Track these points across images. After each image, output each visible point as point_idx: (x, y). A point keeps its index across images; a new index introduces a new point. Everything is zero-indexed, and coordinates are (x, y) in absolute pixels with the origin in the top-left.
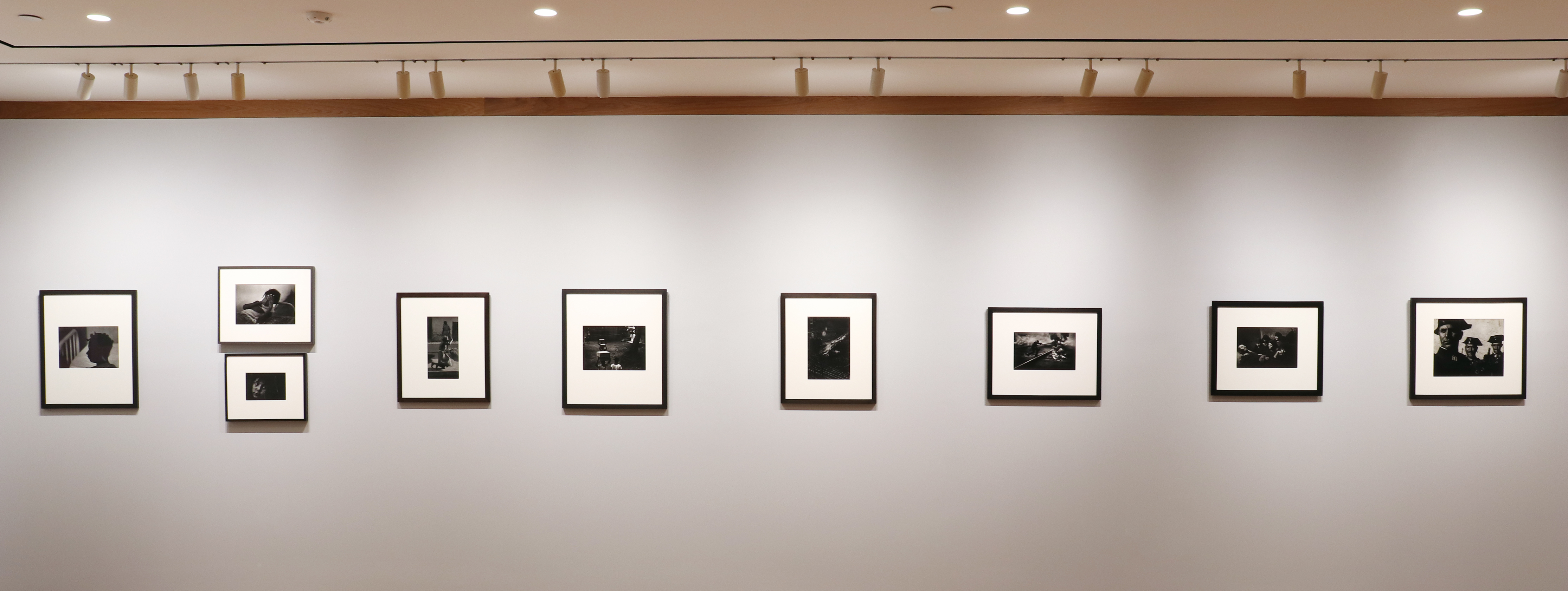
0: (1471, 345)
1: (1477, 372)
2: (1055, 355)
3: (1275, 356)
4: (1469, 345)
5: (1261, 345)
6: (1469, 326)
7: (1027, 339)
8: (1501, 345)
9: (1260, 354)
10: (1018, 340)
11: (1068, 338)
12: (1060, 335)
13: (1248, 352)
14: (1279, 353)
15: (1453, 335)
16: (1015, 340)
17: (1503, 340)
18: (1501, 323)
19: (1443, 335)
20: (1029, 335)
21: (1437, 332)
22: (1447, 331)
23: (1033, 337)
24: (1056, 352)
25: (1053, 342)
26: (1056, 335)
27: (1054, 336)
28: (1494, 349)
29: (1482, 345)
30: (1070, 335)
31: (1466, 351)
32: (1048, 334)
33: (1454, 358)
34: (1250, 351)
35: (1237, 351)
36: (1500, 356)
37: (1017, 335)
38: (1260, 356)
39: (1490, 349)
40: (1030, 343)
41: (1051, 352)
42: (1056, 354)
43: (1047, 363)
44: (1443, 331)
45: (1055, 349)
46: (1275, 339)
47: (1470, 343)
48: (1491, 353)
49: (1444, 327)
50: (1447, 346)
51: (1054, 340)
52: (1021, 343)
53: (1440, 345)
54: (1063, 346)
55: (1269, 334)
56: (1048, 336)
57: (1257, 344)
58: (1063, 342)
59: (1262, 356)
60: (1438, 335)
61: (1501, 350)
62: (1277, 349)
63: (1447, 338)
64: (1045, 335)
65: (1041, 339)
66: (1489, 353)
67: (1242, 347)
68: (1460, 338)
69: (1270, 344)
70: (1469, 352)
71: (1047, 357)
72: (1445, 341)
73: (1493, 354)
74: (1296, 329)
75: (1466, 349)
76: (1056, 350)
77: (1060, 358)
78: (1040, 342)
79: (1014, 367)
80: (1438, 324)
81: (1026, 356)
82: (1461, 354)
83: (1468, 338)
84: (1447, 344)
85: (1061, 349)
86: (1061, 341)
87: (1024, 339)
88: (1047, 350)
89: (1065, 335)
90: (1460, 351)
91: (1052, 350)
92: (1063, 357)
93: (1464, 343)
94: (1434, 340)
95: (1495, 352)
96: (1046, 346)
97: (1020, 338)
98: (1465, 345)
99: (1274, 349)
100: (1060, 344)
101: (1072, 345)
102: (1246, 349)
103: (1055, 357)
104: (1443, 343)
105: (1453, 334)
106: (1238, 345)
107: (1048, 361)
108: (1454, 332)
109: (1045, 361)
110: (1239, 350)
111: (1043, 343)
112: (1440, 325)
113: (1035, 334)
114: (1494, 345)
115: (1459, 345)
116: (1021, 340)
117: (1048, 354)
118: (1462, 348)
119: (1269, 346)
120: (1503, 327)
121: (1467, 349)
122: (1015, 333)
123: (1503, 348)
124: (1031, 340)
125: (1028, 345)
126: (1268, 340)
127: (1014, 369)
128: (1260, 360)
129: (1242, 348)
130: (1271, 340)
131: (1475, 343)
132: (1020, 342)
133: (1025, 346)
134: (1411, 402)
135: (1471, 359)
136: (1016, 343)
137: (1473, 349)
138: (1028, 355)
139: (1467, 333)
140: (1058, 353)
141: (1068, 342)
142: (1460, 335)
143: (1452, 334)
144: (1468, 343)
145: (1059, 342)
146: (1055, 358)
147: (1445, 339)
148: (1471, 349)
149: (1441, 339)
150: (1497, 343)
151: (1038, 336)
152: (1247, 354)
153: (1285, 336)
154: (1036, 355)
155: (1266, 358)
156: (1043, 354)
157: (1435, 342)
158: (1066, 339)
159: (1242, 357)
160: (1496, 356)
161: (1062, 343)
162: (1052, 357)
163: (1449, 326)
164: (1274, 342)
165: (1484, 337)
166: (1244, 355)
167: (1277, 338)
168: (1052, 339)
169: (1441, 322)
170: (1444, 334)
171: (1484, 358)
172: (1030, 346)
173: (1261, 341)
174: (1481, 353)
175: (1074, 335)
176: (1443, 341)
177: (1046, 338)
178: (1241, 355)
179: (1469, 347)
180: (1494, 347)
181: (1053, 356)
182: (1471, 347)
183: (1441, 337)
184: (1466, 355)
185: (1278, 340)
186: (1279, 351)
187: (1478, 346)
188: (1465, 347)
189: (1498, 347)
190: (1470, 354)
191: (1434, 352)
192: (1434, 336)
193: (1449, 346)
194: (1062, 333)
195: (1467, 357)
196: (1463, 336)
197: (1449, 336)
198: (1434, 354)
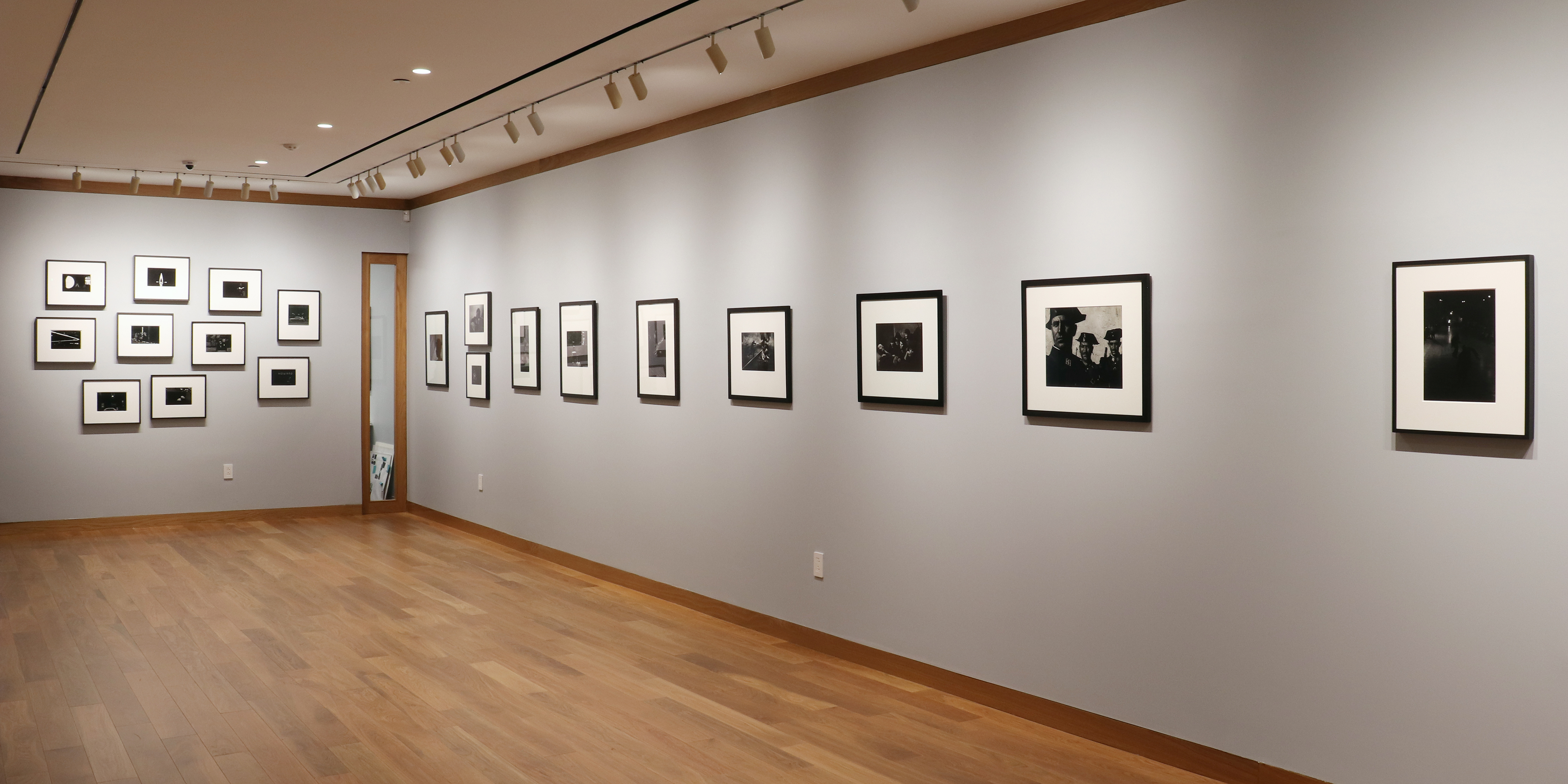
0: (1086, 344)
1: (1093, 381)
2: (764, 356)
3: (905, 358)
4: (1083, 344)
5: (894, 344)
6: (1083, 318)
8: (1120, 344)
9: (893, 356)
10: (744, 341)
11: (770, 338)
12: (766, 335)
13: (885, 353)
14: (908, 354)
15: (1066, 330)
17: (1121, 337)
18: (1118, 311)
19: (1055, 329)
20: (749, 336)
21: (1049, 326)
22: (1060, 324)
23: (752, 337)
24: (764, 353)
25: (762, 343)
26: (764, 335)
27: (762, 335)
28: (1111, 349)
29: (1098, 343)
30: (771, 334)
31: (1081, 352)
33: (1068, 362)
35: (877, 352)
36: (1118, 359)
37: (743, 335)
38: (894, 357)
39: (1106, 349)
40: (749, 344)
44: (1056, 324)
45: (763, 349)
46: (905, 337)
47: (1084, 340)
48: (1108, 356)
49: (1057, 319)
50: (1061, 345)
52: (745, 344)
53: (1052, 344)
54: (768, 346)
55: (900, 331)
56: (759, 336)
57: (891, 344)
58: (768, 342)
60: (1051, 330)
62: (906, 349)
63: (1060, 334)
65: (756, 340)
66: (1106, 355)
67: (880, 347)
68: (1074, 334)
69: (901, 343)
70: (1084, 353)
71: (759, 358)
73: (1110, 357)
74: (922, 324)
75: (1080, 349)
77: (766, 358)
78: (755, 342)
79: (743, 367)
80: (1049, 315)
82: (1076, 357)
83: (1082, 334)
84: (1060, 342)
85: (767, 350)
86: (766, 341)
87: (747, 339)
88: (760, 351)
89: (769, 335)
90: (1074, 352)
92: (768, 357)
93: (1077, 340)
94: (1046, 336)
95: (1112, 353)
96: (759, 346)
97: (744, 338)
98: (1079, 343)
99: (904, 350)
100: (766, 344)
101: (772, 345)
102: (883, 349)
104: (1056, 340)
106: (877, 345)
107: (760, 362)
108: (1066, 326)
110: (878, 350)
111: (757, 344)
112: (1052, 318)
114: (1112, 344)
115: (1073, 344)
117: (760, 355)
118: (1076, 347)
119: (900, 345)
120: (1121, 316)
121: (1082, 349)
122: (742, 333)
123: (1122, 347)
124: (750, 341)
126: (900, 338)
127: (743, 370)
128: (894, 362)
129: (880, 349)
131: (1089, 340)
134: (1028, 419)
135: (1086, 364)
136: (743, 343)
137: (1088, 350)
138: (749, 356)
139: (1082, 327)
141: (771, 342)
142: (1074, 330)
143: (1065, 328)
144: (1082, 341)
146: (763, 359)
147: (1056, 335)
148: (1086, 350)
150: (1114, 341)
151: (754, 336)
152: (884, 355)
153: (913, 333)
154: (754, 356)
155: (898, 360)
156: (757, 354)
157: (1047, 340)
159: (881, 359)
160: (1113, 359)
162: (761, 357)
163: (1061, 317)
164: (904, 341)
165: (1100, 334)
166: (882, 356)
167: (906, 335)
168: (762, 339)
169: (1054, 312)
170: (1057, 328)
171: (1100, 361)
172: (750, 347)
173: (893, 340)
174: (1098, 353)
176: (1055, 339)
178: (880, 356)
179: (1083, 346)
180: (1112, 346)
183: (1053, 333)
184: (1081, 358)
185: (907, 339)
186: (908, 352)
187: (1093, 345)
188: (1080, 346)
189: (1116, 346)
190: (1085, 356)
191: (1046, 353)
192: (1046, 332)
193: (1062, 346)
194: (767, 333)
195: (1082, 362)
196: (1077, 332)
197: (1062, 332)
198: (1047, 356)
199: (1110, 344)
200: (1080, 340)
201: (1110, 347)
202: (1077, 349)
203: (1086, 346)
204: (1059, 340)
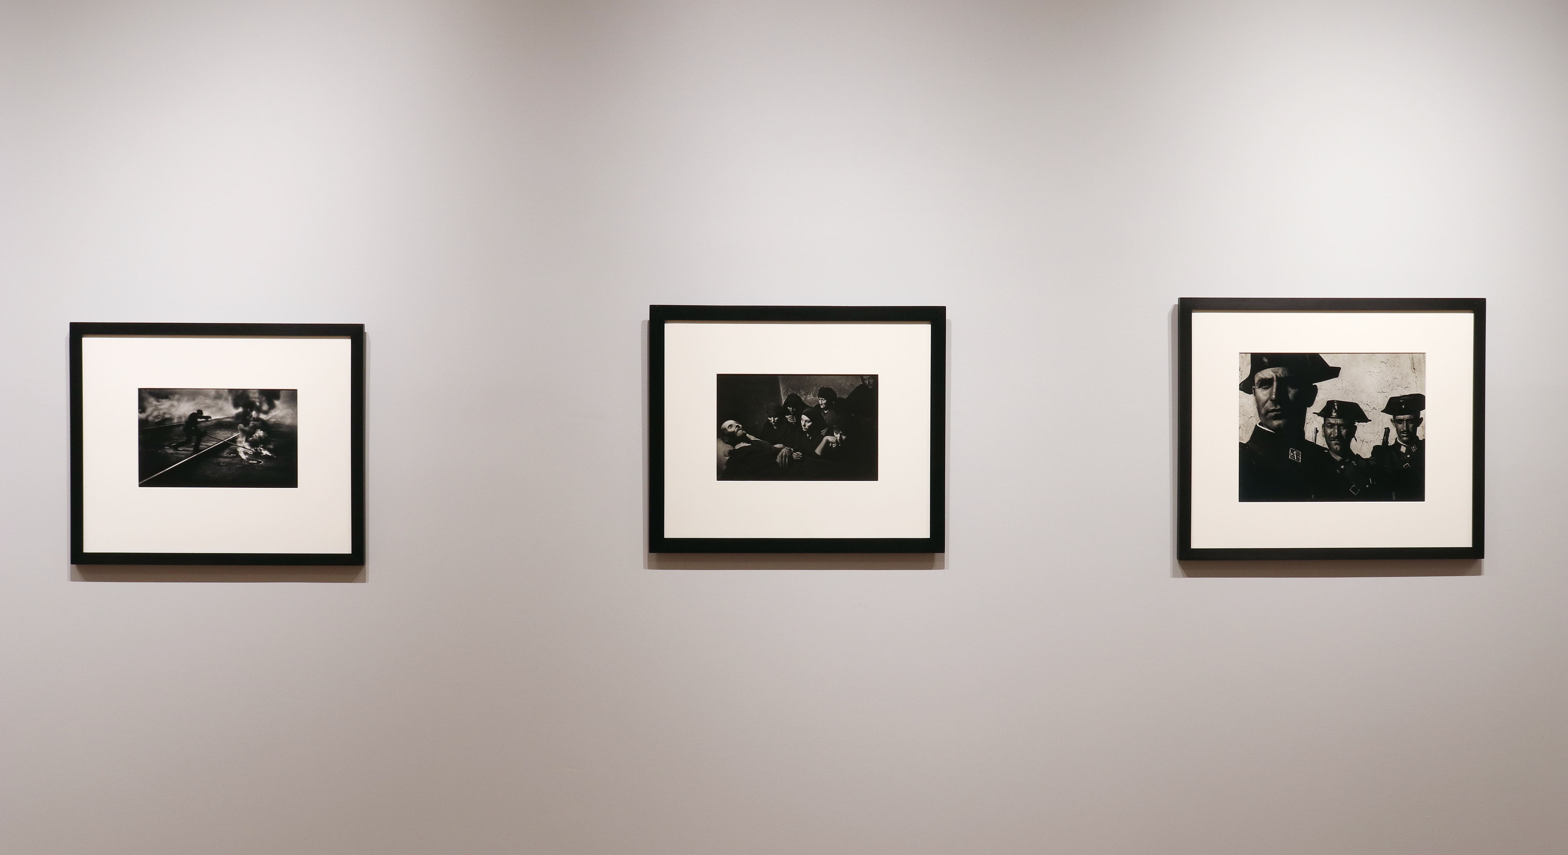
0: (1339, 421)
1: (1355, 490)
2: (243, 449)
3: (818, 451)
4: (1332, 421)
5: (782, 421)
6: (1334, 372)
7: (172, 406)
8: (1418, 421)
9: (778, 446)
10: (149, 410)
11: (277, 402)
12: (257, 395)
13: (748, 440)
14: (828, 442)
15: (1290, 396)
16: (142, 408)
17: (1423, 408)
18: (1417, 362)
19: (1263, 395)
20: (177, 397)
21: (1247, 386)
22: (1275, 384)
23: (188, 401)
24: (247, 441)
25: (238, 415)
26: (248, 397)
27: (240, 397)
28: (1399, 432)
29: (1365, 419)
30: (282, 394)
31: (1327, 437)
32: (225, 394)
33: (1294, 455)
34: (752, 438)
35: (718, 437)
36: (1414, 449)
37: (146, 396)
38: (780, 449)
39: (1387, 431)
40: (180, 417)
41: (234, 440)
42: (246, 445)
43: (225, 470)
44: (1266, 383)
45: (243, 431)
46: (819, 405)
47: (1334, 414)
48: (1391, 442)
49: (1268, 373)
50: (1276, 423)
51: (240, 410)
52: (156, 417)
53: (1256, 421)
54: (264, 425)
55: (803, 392)
56: (226, 399)
57: (772, 419)
58: (266, 413)
59: (785, 451)
60: (1251, 397)
61: (1419, 433)
62: (824, 432)
63: (1275, 402)
64: (218, 394)
65: (208, 407)
66: (1385, 441)
67: (731, 426)
68: (1311, 403)
69: (804, 417)
70: (1334, 438)
71: (225, 454)
72: (1268, 412)
73: (1397, 445)
74: (875, 378)
75: (1325, 431)
76: (248, 434)
77: (257, 455)
78: (205, 414)
79: (141, 479)
80: (1250, 367)
81: (171, 451)
82: (1313, 445)
83: (1330, 404)
84: (1275, 418)
85: (260, 433)
86: (259, 410)
87: (165, 405)
88: (224, 436)
89: (271, 396)
90: (1309, 436)
91: (235, 435)
92: (265, 452)
93: (1319, 414)
94: (1240, 406)
95: (1400, 438)
96: (221, 425)
97: (155, 403)
98: (1321, 420)
99: (816, 432)
100: (258, 419)
101: (288, 421)
102: (740, 432)
103: (246, 453)
104: (1264, 416)
105: (1292, 392)
106: (720, 421)
107: (229, 465)
108: (1293, 388)
109: (218, 464)
110: (722, 434)
111: (213, 418)
112: (1254, 370)
113: (193, 394)
114: (1400, 421)
115: (1307, 421)
116: (156, 409)
117: (226, 445)
118: (1314, 429)
119: (803, 423)
120: (1422, 372)
121: (1329, 431)
122: (140, 390)
123: (1424, 428)
124: (183, 410)
125: (176, 421)
126: (799, 407)
127: (140, 486)
128: (778, 460)
129: (730, 430)
130: (807, 406)
131: (1348, 415)
132: (155, 413)
133: (168, 424)
134: (1183, 567)
135: (1338, 458)
136: (143, 416)
137: (1344, 432)
138: (175, 448)
139: (1327, 391)
140: (253, 444)
141: (279, 413)
142: (1310, 396)
143: (1287, 392)
144: (1330, 416)
145: (254, 413)
146: (244, 457)
147: (1269, 405)
148: (1339, 432)
149: (1259, 405)
150: (1406, 417)
151: (200, 399)
152: (742, 445)
153: (845, 397)
154: (197, 449)
155: (795, 455)
156: (213, 444)
157: (1242, 414)
158: (272, 406)
159: (731, 453)
160: (1403, 449)
161: (262, 416)
162: (236, 452)
163: (1280, 371)
164: (815, 413)
165: (1373, 402)
166: (737, 447)
167: (822, 402)
168: (236, 406)
169: (1259, 361)
170: (1266, 392)
171: (1372, 453)
172: (178, 425)
173: (781, 412)
175: (292, 396)
176: (1263, 411)
177: (221, 403)
178: (728, 448)
179: (1332, 427)
180: (1400, 426)
181: (240, 450)
182: (1337, 424)
183: (1258, 401)
184: (1326, 446)
185: (825, 409)
186: (830, 438)
187: (1357, 424)
188: (1324, 426)
189: (1411, 426)
190: (1336, 444)
191: (1240, 438)
192: (1240, 397)
193: (1279, 425)
194: (263, 392)
195: (1328, 454)
196: (1317, 398)
197: (1280, 399)
198: (1241, 444)
199: (1395, 422)
200: (1325, 413)
201: (1396, 427)
202: (1317, 431)
203: (1339, 426)
204: (1273, 414)
